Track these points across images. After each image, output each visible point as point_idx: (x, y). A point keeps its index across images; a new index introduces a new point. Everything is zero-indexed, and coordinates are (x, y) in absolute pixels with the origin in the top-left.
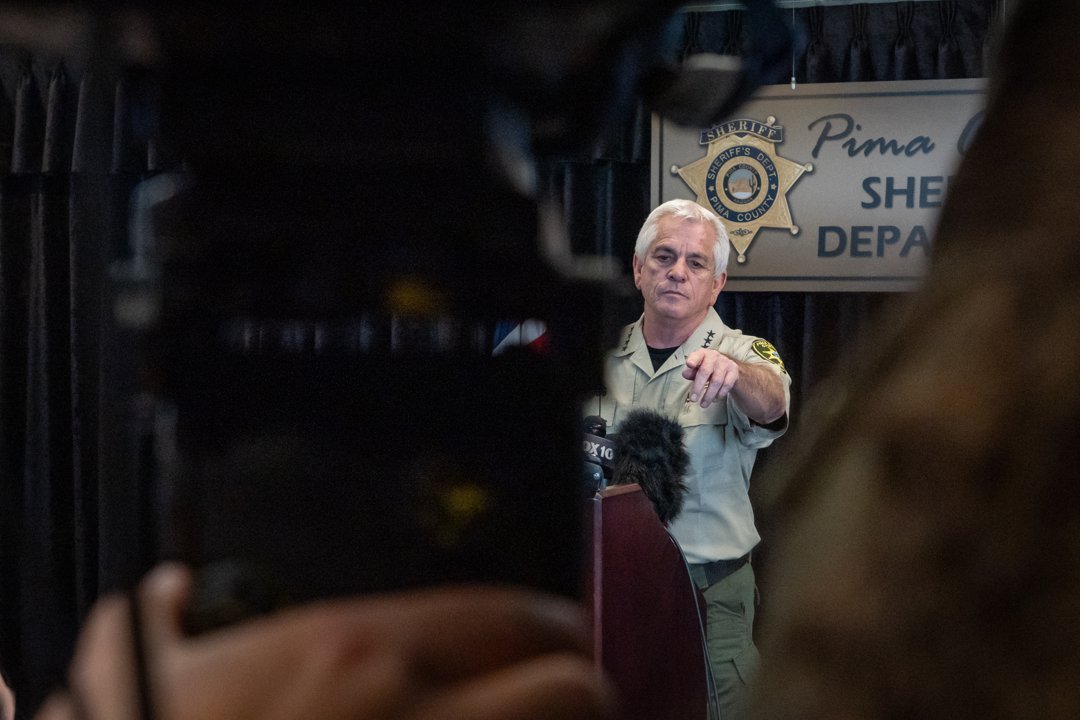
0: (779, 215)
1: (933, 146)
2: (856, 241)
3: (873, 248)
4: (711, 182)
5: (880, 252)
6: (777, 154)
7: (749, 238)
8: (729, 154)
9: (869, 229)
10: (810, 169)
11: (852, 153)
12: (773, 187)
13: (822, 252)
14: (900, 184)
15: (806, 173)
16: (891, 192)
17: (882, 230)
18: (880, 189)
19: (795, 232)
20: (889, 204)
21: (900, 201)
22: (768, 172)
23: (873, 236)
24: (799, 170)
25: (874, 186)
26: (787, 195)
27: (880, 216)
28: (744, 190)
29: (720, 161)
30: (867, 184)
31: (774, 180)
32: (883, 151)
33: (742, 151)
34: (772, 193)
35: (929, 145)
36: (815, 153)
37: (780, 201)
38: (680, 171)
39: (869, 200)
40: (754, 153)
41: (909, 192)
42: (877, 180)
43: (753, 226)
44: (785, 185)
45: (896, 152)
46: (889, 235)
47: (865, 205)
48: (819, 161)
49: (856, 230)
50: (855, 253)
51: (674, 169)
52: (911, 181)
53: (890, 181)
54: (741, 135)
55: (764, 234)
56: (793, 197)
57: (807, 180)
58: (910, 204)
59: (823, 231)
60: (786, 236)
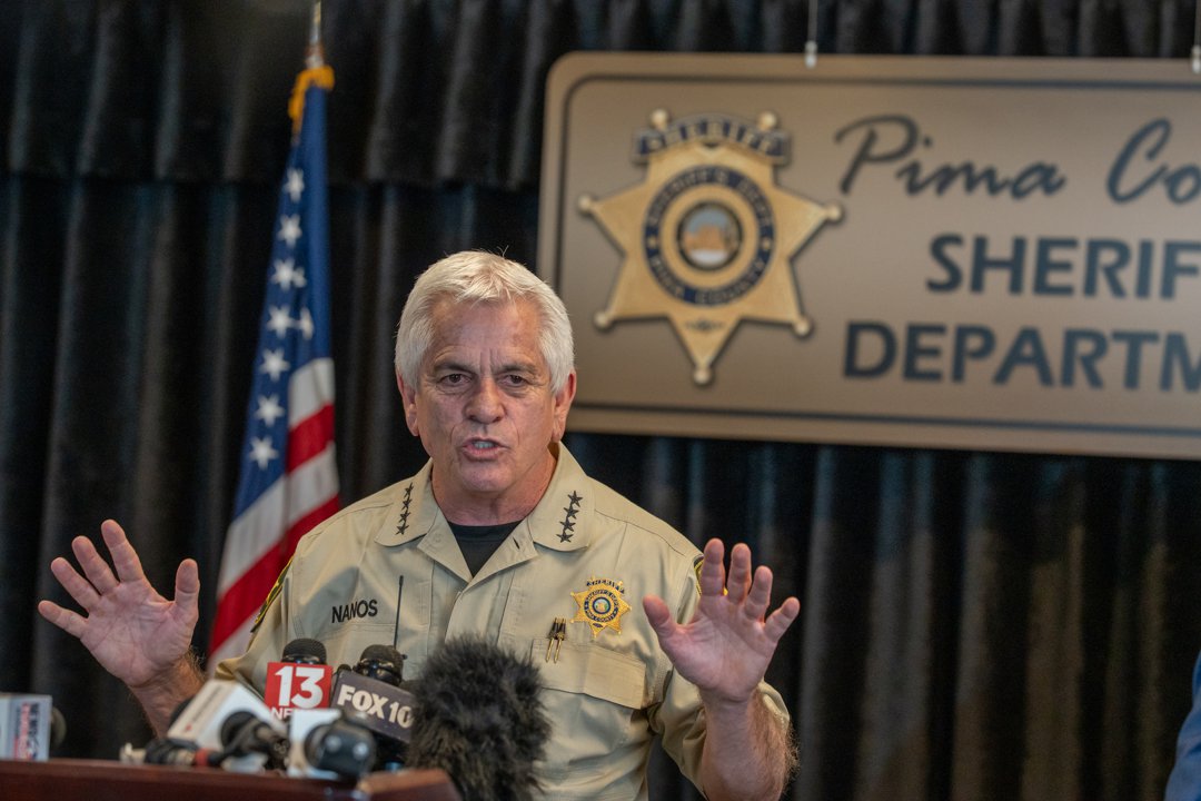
0: (775, 298)
1: (1061, 183)
2: (914, 351)
3: (944, 364)
4: (651, 231)
5: (958, 374)
6: (777, 182)
7: (717, 337)
8: (687, 180)
9: (938, 329)
10: (834, 213)
11: (914, 188)
12: (766, 244)
13: (851, 369)
14: (1000, 249)
15: (827, 223)
16: (982, 262)
17: (963, 332)
18: (962, 257)
19: (802, 328)
20: (977, 285)
21: (997, 280)
22: (759, 216)
23: (946, 343)
24: (813, 215)
25: (951, 252)
26: (793, 259)
27: (960, 307)
28: (712, 247)
29: (669, 193)
30: (938, 247)
31: (767, 232)
32: (971, 185)
33: (710, 175)
34: (764, 256)
35: (1055, 178)
36: (846, 185)
37: (778, 272)
38: (597, 208)
39: (941, 275)
40: (734, 180)
41: (1015, 265)
42: (956, 240)
43: (726, 315)
44: (787, 241)
45: (994, 189)
46: (974, 343)
47: (934, 286)
48: (855, 200)
49: (915, 331)
50: (911, 373)
51: (585, 203)
52: (1019, 244)
53: (981, 244)
54: (711, 145)
55: (749, 333)
56: (803, 264)
57: (829, 235)
58: (1016, 286)
59: (854, 330)
60: (784, 336)
